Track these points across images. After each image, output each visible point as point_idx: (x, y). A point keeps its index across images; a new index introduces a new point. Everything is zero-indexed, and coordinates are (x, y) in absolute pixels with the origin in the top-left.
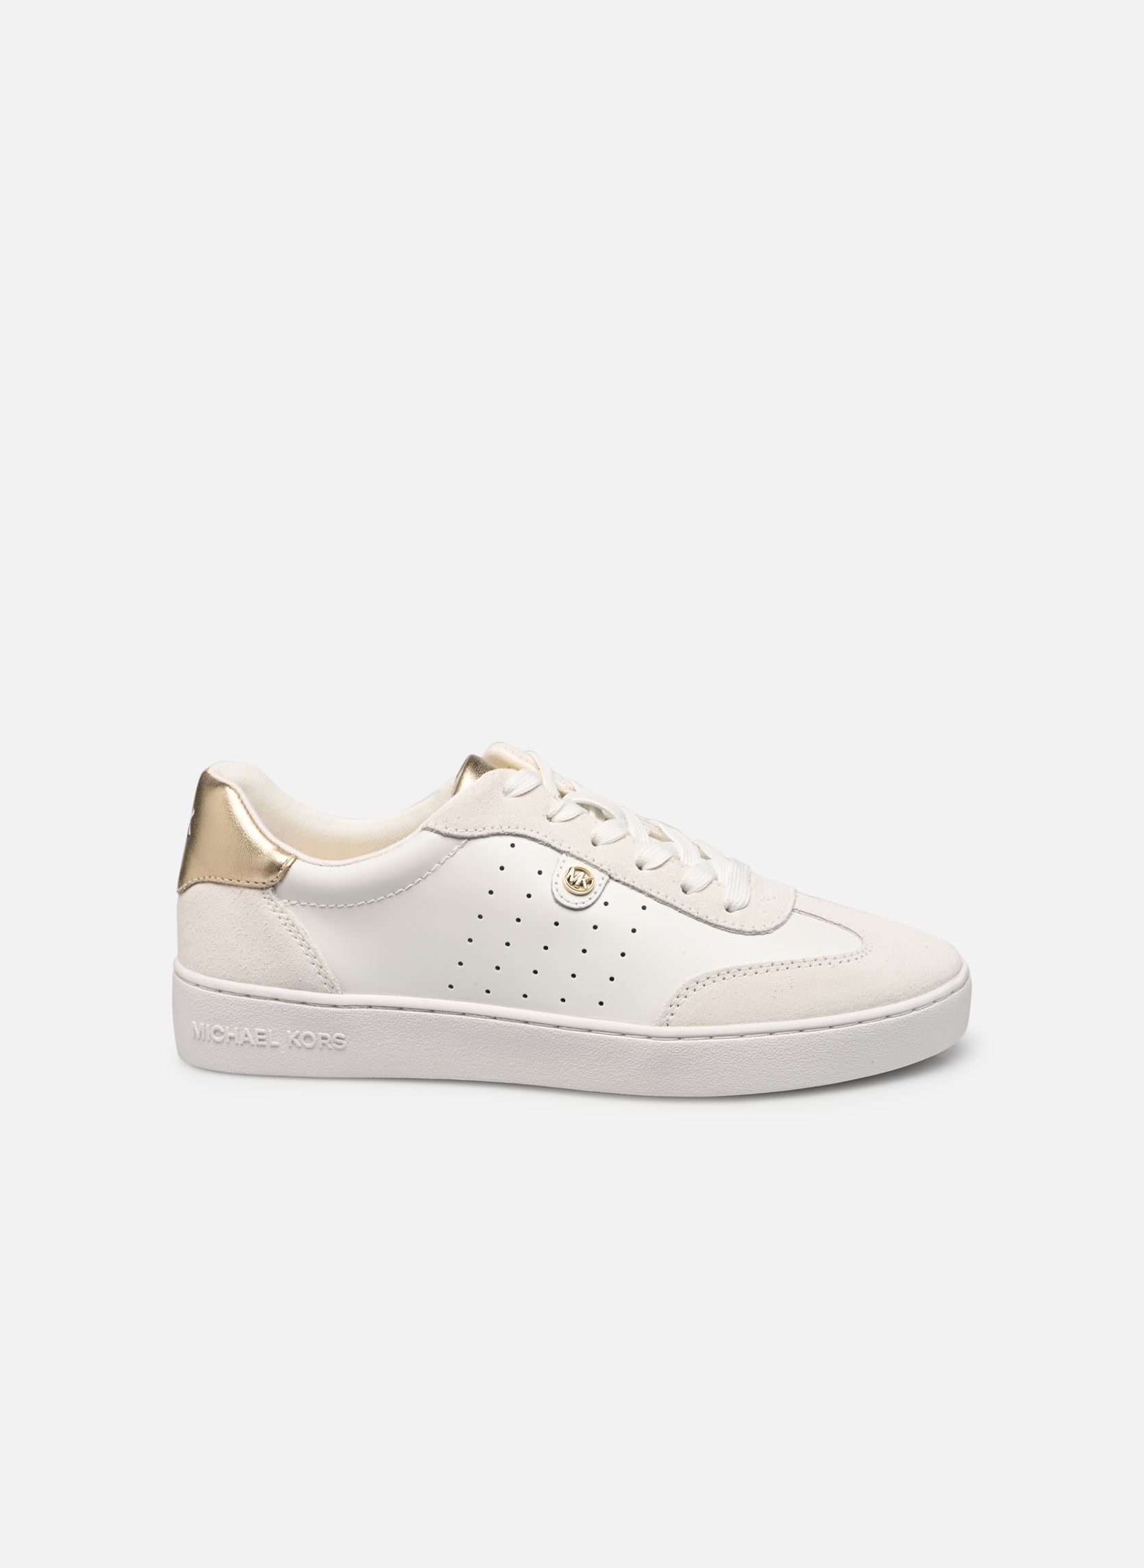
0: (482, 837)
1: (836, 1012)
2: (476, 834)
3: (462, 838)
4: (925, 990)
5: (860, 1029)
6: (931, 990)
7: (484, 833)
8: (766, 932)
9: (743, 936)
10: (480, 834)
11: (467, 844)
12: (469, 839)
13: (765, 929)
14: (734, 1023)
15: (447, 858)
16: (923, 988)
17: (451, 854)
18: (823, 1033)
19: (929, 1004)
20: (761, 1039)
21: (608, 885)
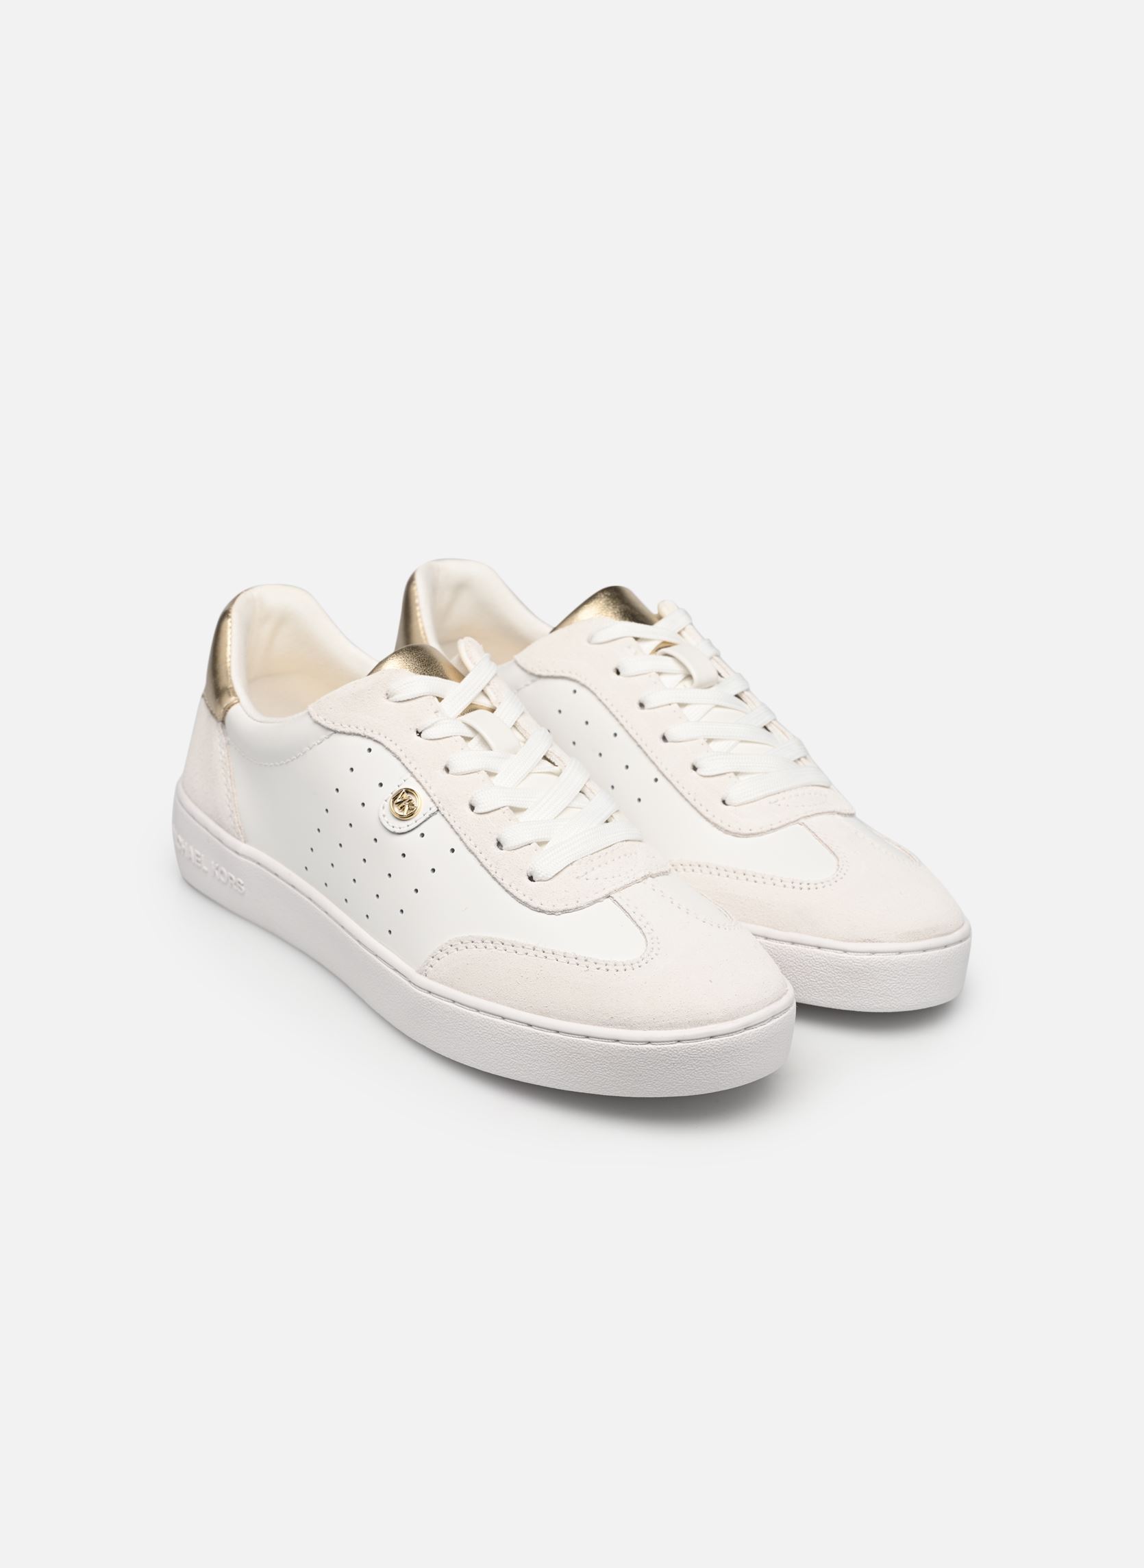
0: (344, 733)
1: (568, 1019)
2: (340, 729)
3: (329, 729)
4: (671, 1026)
5: (585, 1044)
6: (681, 1028)
7: (347, 730)
8: (552, 913)
9: (528, 909)
10: (342, 730)
11: (332, 737)
12: (335, 732)
13: (554, 909)
14: (475, 995)
15: (315, 745)
16: (670, 1023)
17: (319, 742)
18: (548, 1036)
19: (671, 1042)
20: (492, 1021)
21: (434, 817)
